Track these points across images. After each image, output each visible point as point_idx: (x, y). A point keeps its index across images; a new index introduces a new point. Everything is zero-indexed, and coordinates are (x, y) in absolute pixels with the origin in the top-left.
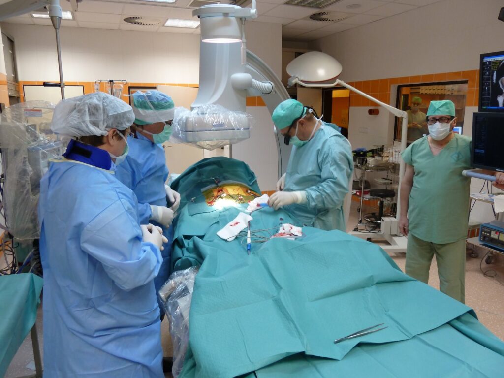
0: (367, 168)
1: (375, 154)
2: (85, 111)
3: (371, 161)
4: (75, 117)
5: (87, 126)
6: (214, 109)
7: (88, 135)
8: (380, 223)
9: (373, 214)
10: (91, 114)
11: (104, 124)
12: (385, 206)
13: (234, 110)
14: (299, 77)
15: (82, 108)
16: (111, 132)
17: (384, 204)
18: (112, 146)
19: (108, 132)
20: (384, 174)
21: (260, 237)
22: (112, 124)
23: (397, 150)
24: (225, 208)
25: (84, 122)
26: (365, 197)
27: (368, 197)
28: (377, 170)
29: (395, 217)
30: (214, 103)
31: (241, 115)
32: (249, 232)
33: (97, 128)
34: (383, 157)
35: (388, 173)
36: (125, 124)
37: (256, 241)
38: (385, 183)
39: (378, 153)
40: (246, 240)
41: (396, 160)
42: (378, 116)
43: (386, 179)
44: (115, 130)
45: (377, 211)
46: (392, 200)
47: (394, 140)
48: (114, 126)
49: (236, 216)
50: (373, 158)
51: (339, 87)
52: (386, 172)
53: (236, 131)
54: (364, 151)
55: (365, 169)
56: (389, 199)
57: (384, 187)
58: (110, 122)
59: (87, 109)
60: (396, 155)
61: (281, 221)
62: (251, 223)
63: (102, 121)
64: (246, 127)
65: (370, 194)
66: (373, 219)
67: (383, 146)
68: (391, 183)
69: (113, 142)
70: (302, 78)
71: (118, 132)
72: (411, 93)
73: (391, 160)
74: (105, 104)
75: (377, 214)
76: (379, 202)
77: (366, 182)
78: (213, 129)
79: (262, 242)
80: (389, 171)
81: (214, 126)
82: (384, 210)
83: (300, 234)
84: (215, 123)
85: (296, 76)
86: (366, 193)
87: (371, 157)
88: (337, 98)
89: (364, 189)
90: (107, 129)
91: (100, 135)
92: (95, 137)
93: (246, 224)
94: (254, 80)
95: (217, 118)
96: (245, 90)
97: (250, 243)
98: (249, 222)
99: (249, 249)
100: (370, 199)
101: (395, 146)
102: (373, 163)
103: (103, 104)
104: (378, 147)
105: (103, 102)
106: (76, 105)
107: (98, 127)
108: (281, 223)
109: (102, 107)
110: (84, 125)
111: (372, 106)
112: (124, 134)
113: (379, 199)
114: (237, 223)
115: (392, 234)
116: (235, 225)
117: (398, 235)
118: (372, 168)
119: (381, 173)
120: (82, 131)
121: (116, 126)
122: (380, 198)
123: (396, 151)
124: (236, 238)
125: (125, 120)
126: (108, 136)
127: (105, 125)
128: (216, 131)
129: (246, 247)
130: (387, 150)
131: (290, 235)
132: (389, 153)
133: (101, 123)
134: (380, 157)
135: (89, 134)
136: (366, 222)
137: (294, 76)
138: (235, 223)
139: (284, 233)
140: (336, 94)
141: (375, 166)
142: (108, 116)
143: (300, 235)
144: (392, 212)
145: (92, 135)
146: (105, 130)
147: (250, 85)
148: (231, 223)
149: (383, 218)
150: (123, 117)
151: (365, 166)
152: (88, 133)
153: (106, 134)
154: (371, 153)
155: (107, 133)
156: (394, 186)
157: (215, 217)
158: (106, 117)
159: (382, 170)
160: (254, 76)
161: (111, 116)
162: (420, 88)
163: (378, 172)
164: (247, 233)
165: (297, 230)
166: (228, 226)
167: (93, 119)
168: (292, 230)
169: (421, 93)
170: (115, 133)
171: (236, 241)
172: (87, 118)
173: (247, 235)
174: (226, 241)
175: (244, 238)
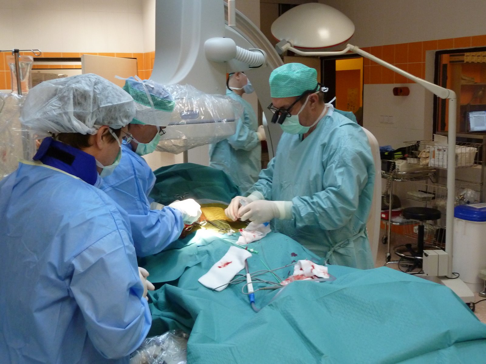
0: (395, 177)
1: (406, 155)
2: (69, 99)
3: (401, 165)
4: (55, 106)
5: (70, 120)
6: (183, 91)
7: (69, 132)
8: (422, 260)
9: (409, 246)
10: (77, 103)
11: (92, 119)
12: (426, 232)
13: (211, 92)
14: (292, 42)
15: (65, 94)
16: (101, 131)
17: (425, 230)
18: (100, 150)
19: (97, 129)
20: (421, 184)
21: (267, 283)
22: (103, 120)
23: (440, 148)
24: (205, 241)
25: (66, 113)
26: (394, 220)
27: (398, 220)
28: (411, 179)
29: (444, 250)
30: (182, 83)
31: (222, 100)
32: (248, 276)
33: (82, 124)
34: (419, 158)
35: (427, 183)
36: (122, 121)
37: (263, 288)
38: (424, 199)
39: (412, 154)
40: (246, 289)
41: (441, 164)
42: (407, 97)
43: (426, 192)
44: (106, 127)
45: (414, 242)
46: (436, 223)
47: (434, 132)
48: (106, 123)
49: (225, 253)
50: (404, 161)
51: (352, 55)
52: (425, 181)
53: (216, 123)
54: (390, 150)
55: (394, 178)
56: (430, 222)
57: (422, 205)
58: (101, 116)
59: (72, 97)
60: (440, 155)
61: (293, 258)
62: (249, 263)
63: (91, 115)
64: (230, 118)
65: (404, 215)
66: (409, 253)
67: (418, 142)
68: (434, 198)
69: (102, 144)
70: (296, 43)
71: (111, 131)
72: (450, 62)
73: (432, 162)
74: (97, 91)
75: (415, 245)
76: (416, 228)
77: (395, 198)
78: (183, 121)
79: (274, 289)
80: (429, 180)
81: (185, 117)
82: (425, 239)
83: (326, 275)
84: (185, 113)
85: (287, 40)
86: (395, 214)
87: (401, 159)
88: (342, 72)
89: (393, 207)
90: (96, 126)
91: (85, 134)
92: (79, 134)
93: (242, 264)
94: (239, 48)
95: (188, 106)
96: (225, 62)
97: (253, 293)
98: (246, 260)
99: (251, 300)
100: (401, 224)
101: (437, 142)
102: (405, 169)
103: (94, 92)
104: (411, 145)
105: (95, 88)
106: (56, 90)
107: (84, 122)
108: (294, 261)
109: (92, 94)
110: (65, 118)
111: (397, 82)
112: (118, 136)
113: (416, 224)
114: (228, 264)
115: (439, 275)
116: (224, 266)
117: (449, 277)
118: (403, 176)
119: (417, 183)
120: (62, 126)
121: (109, 123)
122: (418, 221)
123: (439, 150)
124: (230, 285)
125: (121, 114)
126: (96, 135)
127: (94, 120)
128: (187, 124)
129: (247, 299)
130: (425, 148)
131: (312, 277)
132: (429, 152)
133: (89, 117)
134: (415, 159)
135: (71, 130)
136: (399, 258)
137: (284, 40)
138: (225, 262)
139: (302, 275)
140: (341, 65)
141: (408, 173)
142: (99, 107)
143: (326, 277)
144: (437, 243)
145: (74, 132)
146: (94, 127)
147: (233, 54)
148: (219, 263)
149: (425, 251)
150: (120, 110)
151: (392, 174)
152: (69, 128)
153: (94, 132)
154: (400, 153)
155: (96, 132)
156: (440, 203)
157: (191, 254)
158: (95, 109)
159: (418, 178)
160: (239, 42)
161: (103, 107)
162: (464, 55)
163: (414, 182)
164: (246, 277)
165: (321, 271)
166: (215, 268)
167: (79, 110)
168: (314, 271)
169: (465, 62)
170: (106, 132)
171: (230, 291)
172: (71, 109)
173: (245, 281)
174: (214, 290)
175: (243, 285)
